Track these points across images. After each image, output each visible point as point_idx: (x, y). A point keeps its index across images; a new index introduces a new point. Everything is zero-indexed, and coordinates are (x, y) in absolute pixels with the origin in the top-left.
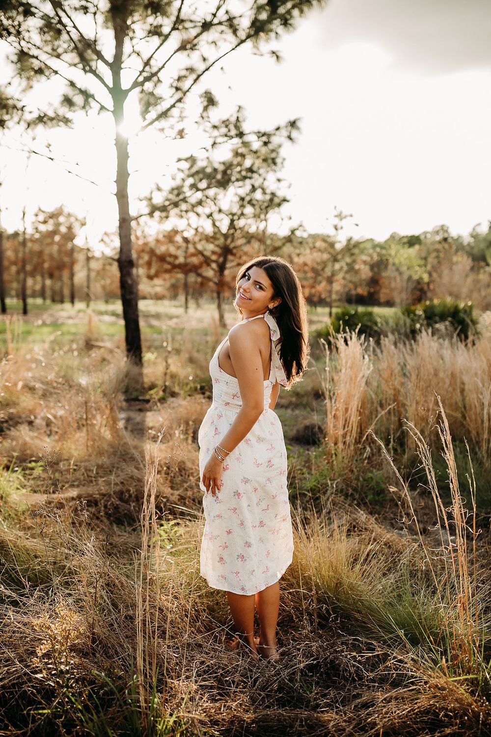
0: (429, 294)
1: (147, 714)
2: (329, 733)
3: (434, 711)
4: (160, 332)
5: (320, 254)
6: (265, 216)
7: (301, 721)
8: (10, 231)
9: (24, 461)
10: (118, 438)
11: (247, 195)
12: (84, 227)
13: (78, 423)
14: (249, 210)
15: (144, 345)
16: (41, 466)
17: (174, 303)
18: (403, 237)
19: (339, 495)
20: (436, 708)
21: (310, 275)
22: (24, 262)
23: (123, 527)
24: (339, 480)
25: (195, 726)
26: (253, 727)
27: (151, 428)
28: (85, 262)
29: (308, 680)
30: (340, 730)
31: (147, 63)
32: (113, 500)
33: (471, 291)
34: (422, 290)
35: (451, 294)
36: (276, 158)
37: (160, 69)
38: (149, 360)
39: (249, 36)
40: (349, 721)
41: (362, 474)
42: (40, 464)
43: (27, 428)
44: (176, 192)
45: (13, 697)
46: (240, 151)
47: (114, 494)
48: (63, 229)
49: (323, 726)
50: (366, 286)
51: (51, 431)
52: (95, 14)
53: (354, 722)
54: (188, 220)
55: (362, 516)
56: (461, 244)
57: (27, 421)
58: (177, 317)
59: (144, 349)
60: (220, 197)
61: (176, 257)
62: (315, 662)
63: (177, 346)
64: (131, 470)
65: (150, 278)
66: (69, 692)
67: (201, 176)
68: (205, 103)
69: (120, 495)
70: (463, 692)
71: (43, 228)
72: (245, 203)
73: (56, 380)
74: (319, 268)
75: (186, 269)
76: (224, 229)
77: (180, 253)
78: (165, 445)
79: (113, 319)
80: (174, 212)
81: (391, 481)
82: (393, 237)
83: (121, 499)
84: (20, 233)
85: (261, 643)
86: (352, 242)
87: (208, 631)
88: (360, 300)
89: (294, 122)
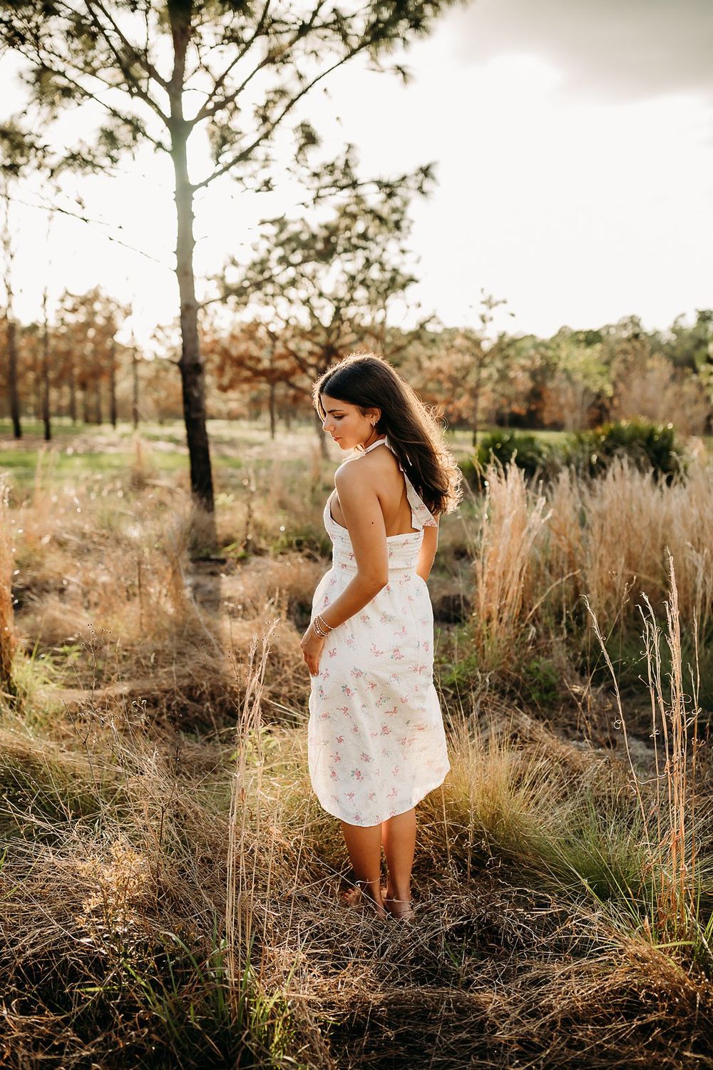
0: (612, 413)
1: (237, 993)
2: (487, 1019)
3: (631, 989)
4: (238, 466)
5: (460, 356)
6: (384, 301)
7: (448, 1004)
8: (25, 322)
9: (53, 644)
10: (183, 613)
11: (359, 272)
12: (129, 317)
13: (128, 591)
14: (361, 293)
15: (216, 482)
16: (79, 651)
17: (255, 424)
18: (577, 333)
19: (493, 692)
20: (635, 986)
21: (447, 385)
22: (46, 367)
23: (193, 736)
24: (493, 672)
25: (303, 1010)
26: (382, 1011)
27: (230, 599)
28: (131, 367)
29: (455, 947)
30: (502, 1016)
31: (219, 83)
32: (178, 698)
33: (671, 410)
34: (602, 407)
35: (643, 413)
36: (401, 219)
37: (238, 92)
38: (224, 505)
39: (363, 45)
40: (515, 1003)
41: (524, 664)
42: (75, 648)
43: (57, 598)
44: (258, 268)
45: (49, 970)
46: (349, 210)
47: (181, 690)
48: (100, 320)
49: (478, 1010)
50: (524, 400)
51: (89, 602)
52: (147, 12)
53: (522, 1005)
54: (275, 307)
55: (526, 721)
56: (659, 343)
57: (56, 589)
58: (260, 444)
59: (216, 488)
60: (321, 274)
61: (259, 360)
62: (466, 922)
63: (261, 484)
64: (203, 657)
65: (224, 389)
66: (128, 963)
67: (294, 245)
68: (303, 141)
69: (190, 691)
70: (673, 964)
71: (71, 319)
72: (356, 284)
73: (98, 531)
74: (459, 375)
75: (273, 376)
76: (326, 320)
77: (265, 355)
78: (249, 622)
79: (171, 446)
80: (255, 296)
81: (565, 673)
82: (562, 332)
83: (190, 698)
84: (39, 325)
85: (389, 897)
86: (506, 340)
87: (316, 879)
88: (516, 421)
89: (428, 168)
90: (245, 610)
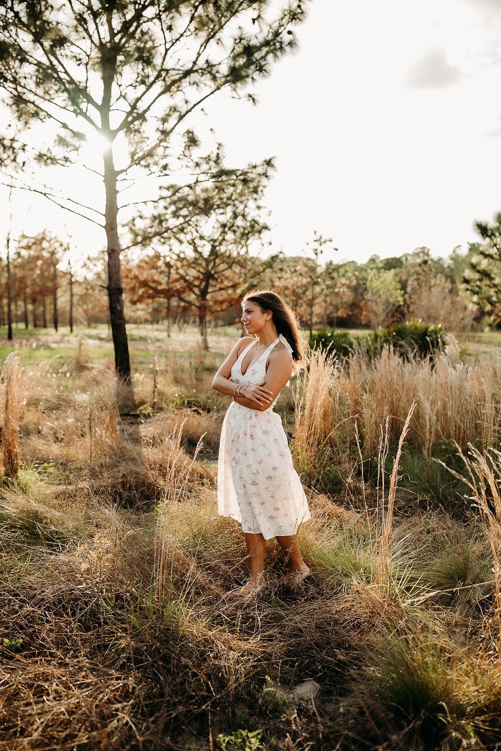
5: (300, 278)
6: (246, 242)
10: (117, 443)
11: (228, 221)
12: (67, 252)
13: (82, 431)
14: (230, 236)
15: (132, 366)
17: (156, 327)
18: (384, 260)
22: (8, 288)
28: (68, 287)
31: (134, 107)
33: (449, 313)
34: (402, 313)
36: (257, 187)
37: (146, 111)
38: (138, 380)
39: (226, 82)
41: (323, 469)
43: (36, 437)
44: (158, 220)
48: (46, 254)
50: (346, 308)
51: (57, 438)
52: (87, 64)
54: (170, 246)
56: (442, 266)
57: (35, 431)
58: (160, 341)
59: (132, 371)
60: (202, 223)
61: (159, 283)
65: (134, 303)
67: (183, 203)
68: (188, 143)
69: (123, 485)
71: (26, 253)
72: (227, 229)
74: (300, 291)
75: (168, 294)
76: (206, 253)
77: (163, 279)
79: (98, 343)
80: (156, 240)
82: (373, 260)
83: (124, 488)
86: (332, 266)
88: (339, 323)
89: (270, 161)
90: (155, 442)
